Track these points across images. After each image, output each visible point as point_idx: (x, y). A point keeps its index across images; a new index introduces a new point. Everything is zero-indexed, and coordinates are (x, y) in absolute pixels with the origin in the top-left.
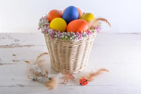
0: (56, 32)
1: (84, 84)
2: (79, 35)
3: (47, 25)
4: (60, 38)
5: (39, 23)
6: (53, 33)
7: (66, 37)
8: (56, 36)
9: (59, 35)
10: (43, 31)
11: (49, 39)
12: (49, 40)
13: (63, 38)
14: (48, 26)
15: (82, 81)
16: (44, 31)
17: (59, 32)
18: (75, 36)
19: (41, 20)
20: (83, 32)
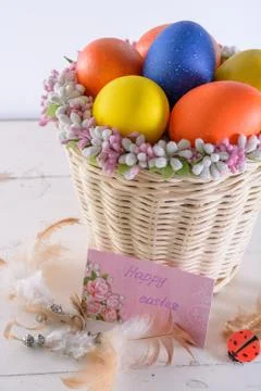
0: (125, 142)
1: (245, 355)
2: (230, 153)
3: (80, 109)
4: (147, 169)
5: (45, 98)
6: (115, 146)
7: (177, 165)
8: (128, 160)
9: (141, 156)
10: (68, 137)
11: (92, 169)
12: (94, 176)
13: (161, 169)
14: (88, 113)
15: (235, 343)
16: (69, 134)
17: (140, 139)
18: (217, 158)
19: (50, 87)
20: (248, 138)
